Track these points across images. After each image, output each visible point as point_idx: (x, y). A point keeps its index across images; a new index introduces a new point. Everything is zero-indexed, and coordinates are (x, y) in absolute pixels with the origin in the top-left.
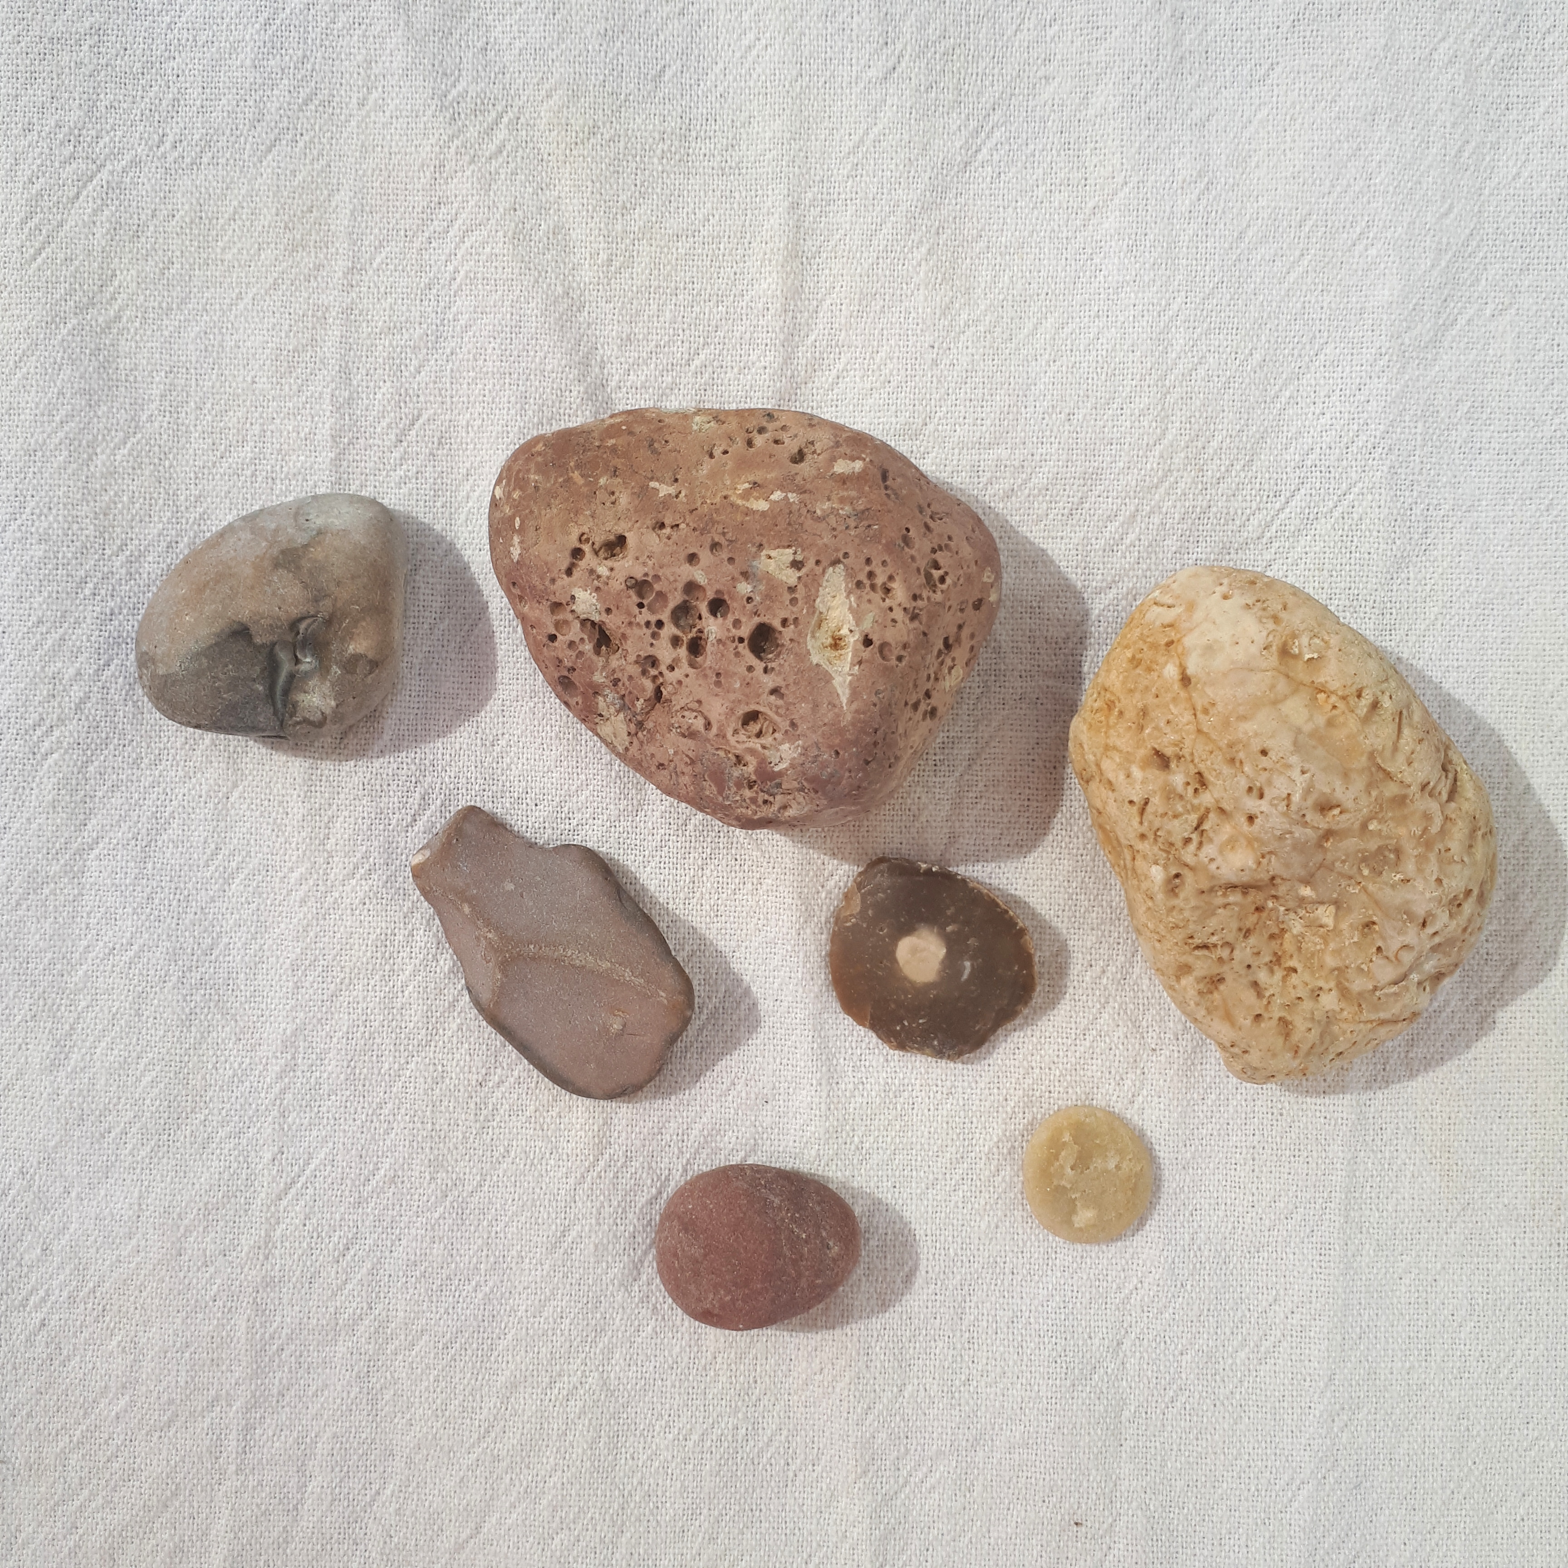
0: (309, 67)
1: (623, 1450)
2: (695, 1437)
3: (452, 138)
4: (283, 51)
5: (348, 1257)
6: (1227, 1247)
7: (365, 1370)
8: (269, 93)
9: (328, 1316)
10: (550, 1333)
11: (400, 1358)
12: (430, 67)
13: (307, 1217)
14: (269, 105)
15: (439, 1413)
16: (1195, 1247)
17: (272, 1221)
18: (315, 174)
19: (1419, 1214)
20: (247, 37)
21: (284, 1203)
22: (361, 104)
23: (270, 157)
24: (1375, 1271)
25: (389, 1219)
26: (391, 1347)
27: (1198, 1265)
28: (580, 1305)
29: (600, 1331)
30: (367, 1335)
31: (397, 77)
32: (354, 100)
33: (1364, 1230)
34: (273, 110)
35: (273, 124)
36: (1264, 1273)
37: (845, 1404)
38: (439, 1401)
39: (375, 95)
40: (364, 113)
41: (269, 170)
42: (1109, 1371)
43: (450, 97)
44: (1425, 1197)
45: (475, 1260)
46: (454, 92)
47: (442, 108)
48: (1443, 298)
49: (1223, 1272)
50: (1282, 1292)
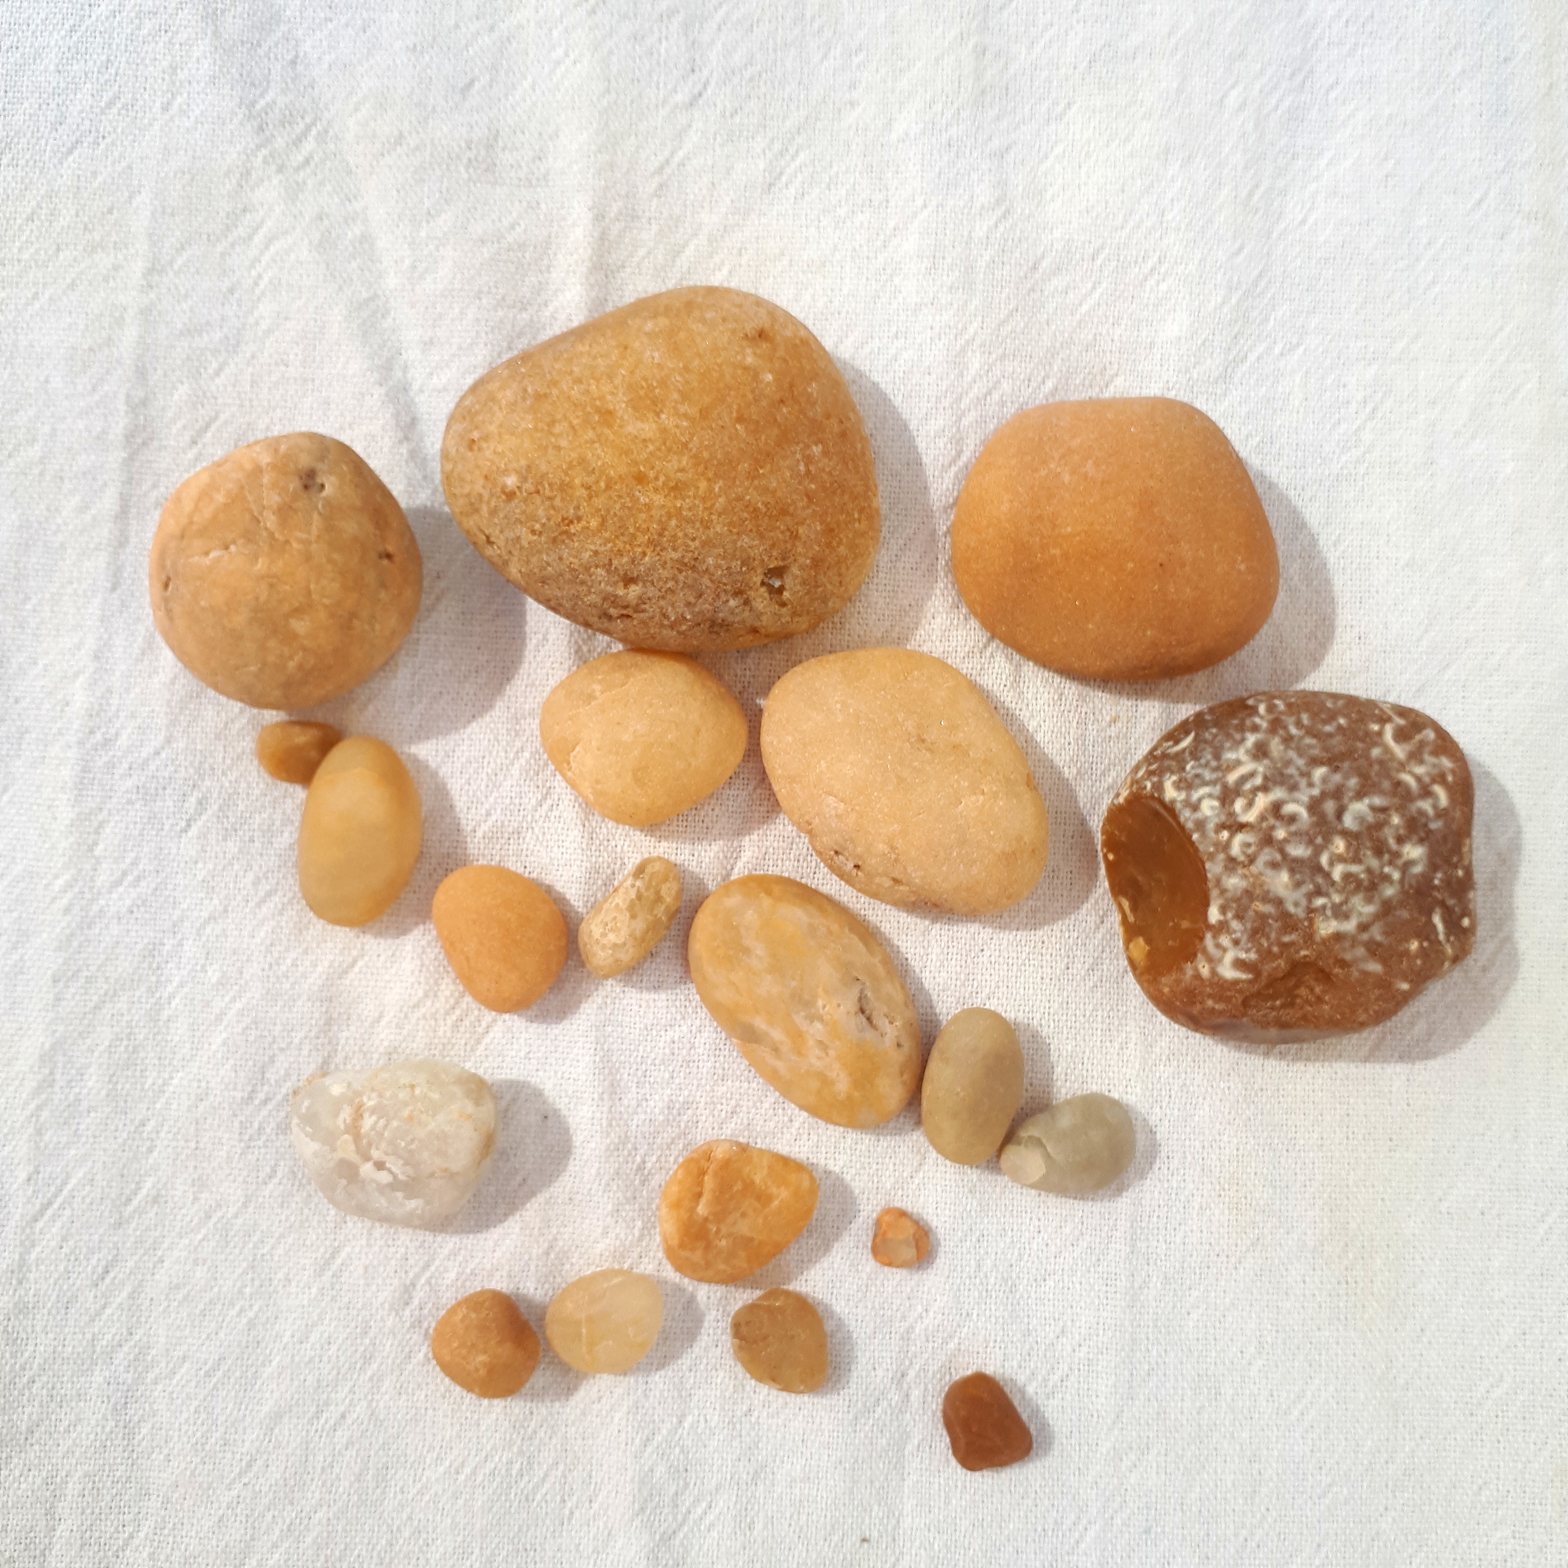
0: (113, 71)
1: (393, 1483)
2: (468, 1470)
3: (259, 147)
4: (88, 57)
5: (108, 1281)
6: (1014, 1276)
7: (123, 1401)
8: (72, 96)
9: (85, 1343)
10: (317, 1359)
11: (160, 1387)
12: (237, 77)
13: (64, 1239)
14: (71, 108)
15: (199, 1447)
16: (982, 1275)
17: (27, 1243)
18: (116, 175)
19: (1208, 1247)
20: (53, 43)
21: (40, 1224)
22: (166, 108)
23: (71, 159)
24: (1163, 1305)
25: (151, 1240)
26: (151, 1376)
27: (984, 1294)
28: (348, 1330)
29: (368, 1359)
30: (126, 1363)
31: (203, 84)
32: (158, 104)
33: (1151, 1262)
34: (75, 114)
35: (75, 127)
36: (1051, 1303)
37: (623, 1435)
38: (199, 1434)
39: (179, 99)
40: (167, 117)
41: (70, 172)
42: (893, 1404)
43: (258, 107)
44: (1213, 1229)
45: (239, 1284)
46: (262, 103)
47: (250, 117)
48: (1233, 334)
49: (1010, 1301)
50: (1069, 1323)
